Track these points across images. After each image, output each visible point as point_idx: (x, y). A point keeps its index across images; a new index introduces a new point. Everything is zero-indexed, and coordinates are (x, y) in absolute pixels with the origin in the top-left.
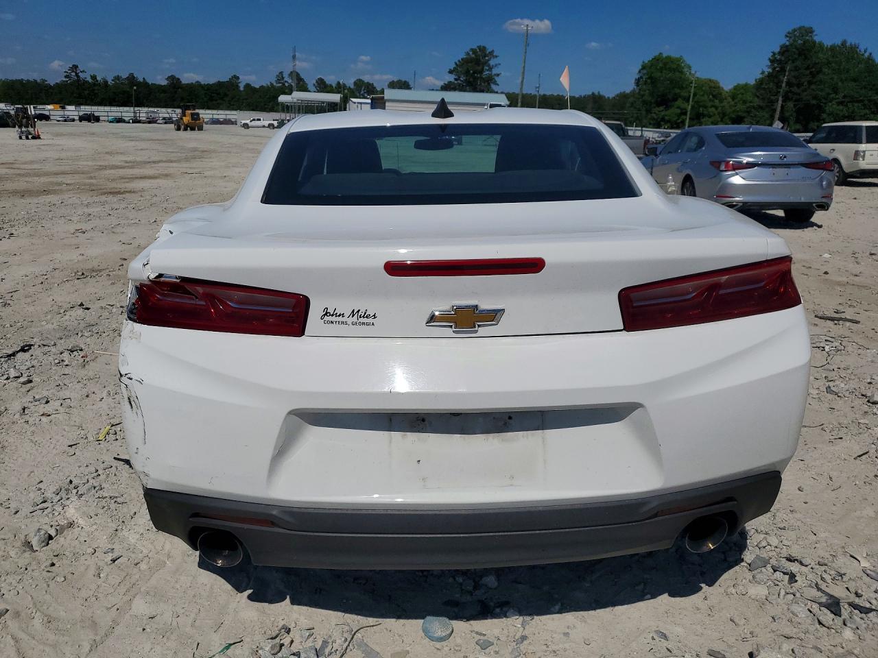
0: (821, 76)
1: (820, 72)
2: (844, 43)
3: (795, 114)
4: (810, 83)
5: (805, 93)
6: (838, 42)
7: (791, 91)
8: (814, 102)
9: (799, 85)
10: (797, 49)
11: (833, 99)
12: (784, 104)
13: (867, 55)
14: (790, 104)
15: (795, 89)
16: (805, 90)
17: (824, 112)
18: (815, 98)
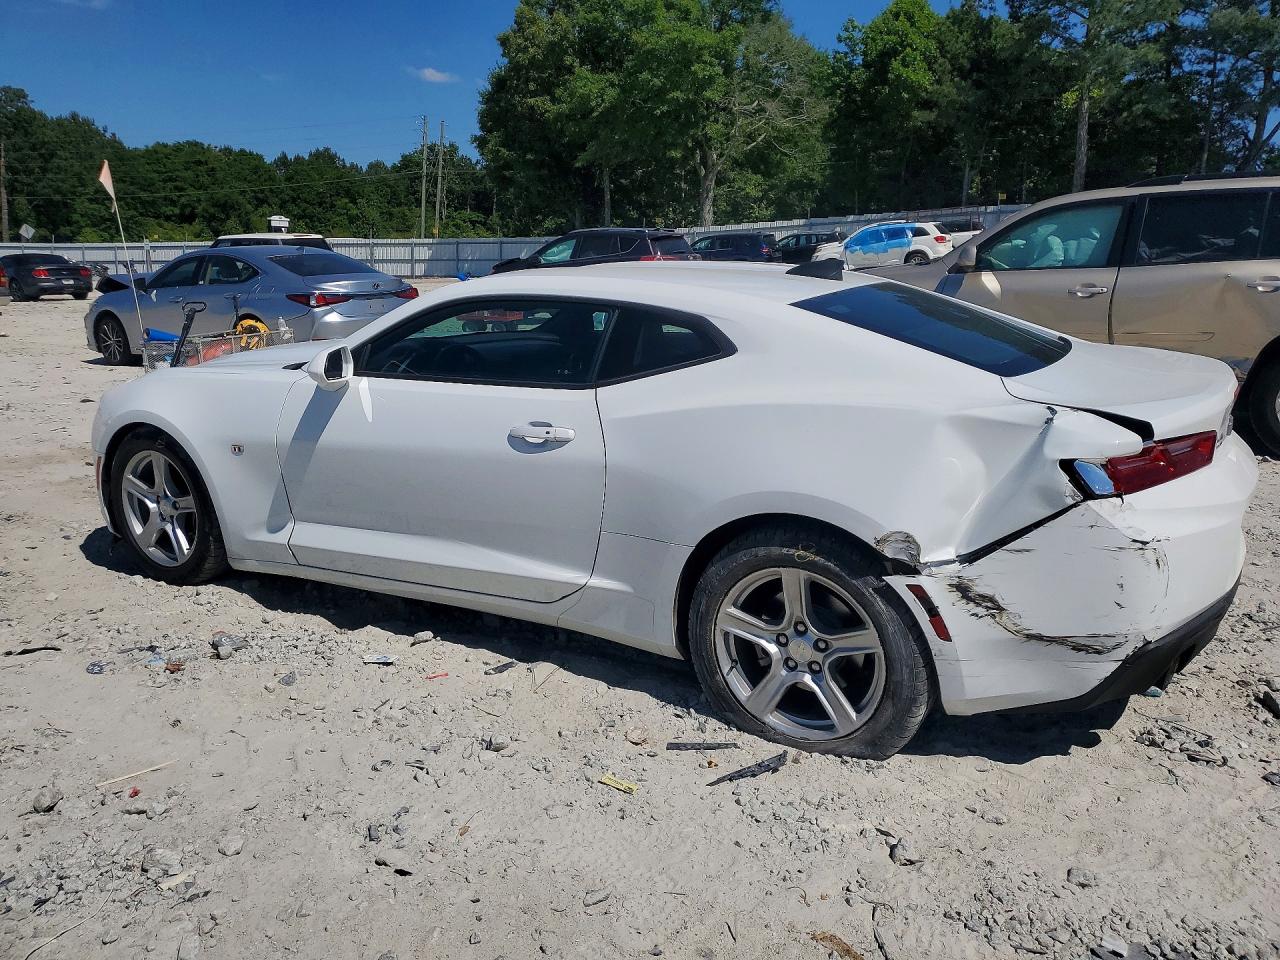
0: (56, 160)
1: (52, 155)
2: (74, 116)
3: (33, 214)
4: (44, 170)
5: (41, 184)
6: (65, 114)
7: (16, 180)
8: (58, 197)
9: (29, 172)
10: (10, 119)
11: (81, 195)
12: (10, 199)
13: (108, 135)
14: (21, 200)
15: (22, 177)
16: (38, 180)
17: (75, 211)
18: (58, 191)
